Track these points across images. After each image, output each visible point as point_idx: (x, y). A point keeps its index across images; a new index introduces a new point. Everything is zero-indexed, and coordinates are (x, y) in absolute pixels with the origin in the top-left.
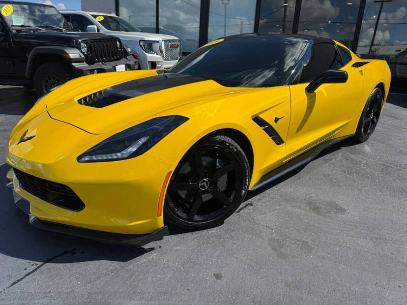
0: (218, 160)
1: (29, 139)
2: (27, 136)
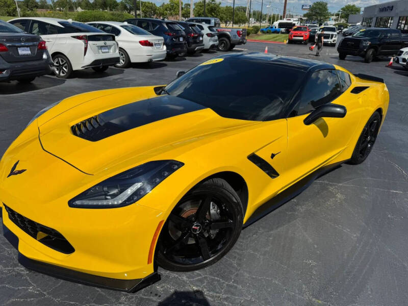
0: (212, 203)
1: (20, 172)
2: (18, 168)
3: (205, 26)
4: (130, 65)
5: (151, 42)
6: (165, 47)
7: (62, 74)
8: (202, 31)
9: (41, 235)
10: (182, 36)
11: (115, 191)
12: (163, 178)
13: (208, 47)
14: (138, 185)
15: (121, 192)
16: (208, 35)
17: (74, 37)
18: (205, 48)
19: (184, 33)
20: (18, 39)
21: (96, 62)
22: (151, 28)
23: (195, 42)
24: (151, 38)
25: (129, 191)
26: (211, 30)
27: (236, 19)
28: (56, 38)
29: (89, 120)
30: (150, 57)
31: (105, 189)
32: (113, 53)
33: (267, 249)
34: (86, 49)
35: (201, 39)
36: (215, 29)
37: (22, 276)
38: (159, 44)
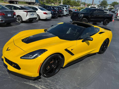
1: (9, 50)
2: (9, 49)
3: (65, 8)
4: (40, 19)
5: (47, 13)
6: (51, 15)
7: (19, 22)
8: (64, 10)
9: (13, 65)
10: (57, 11)
11: (31, 56)
12: (42, 53)
13: (65, 15)
14: (37, 54)
15: (32, 56)
16: (65, 11)
17: (24, 11)
18: (64, 15)
19: (57, 10)
20: (8, 12)
21: (30, 19)
22: (47, 8)
23: (61, 13)
24: (47, 12)
25: (34, 56)
26: (66, 9)
27: (76, 5)
28: (18, 11)
29: (26, 38)
30: (46, 18)
31: (29, 55)
32: (35, 16)
33: (69, 73)
34: (27, 15)
35: (63, 12)
36: (68, 9)
37: (7, 74)
38: (49, 14)
